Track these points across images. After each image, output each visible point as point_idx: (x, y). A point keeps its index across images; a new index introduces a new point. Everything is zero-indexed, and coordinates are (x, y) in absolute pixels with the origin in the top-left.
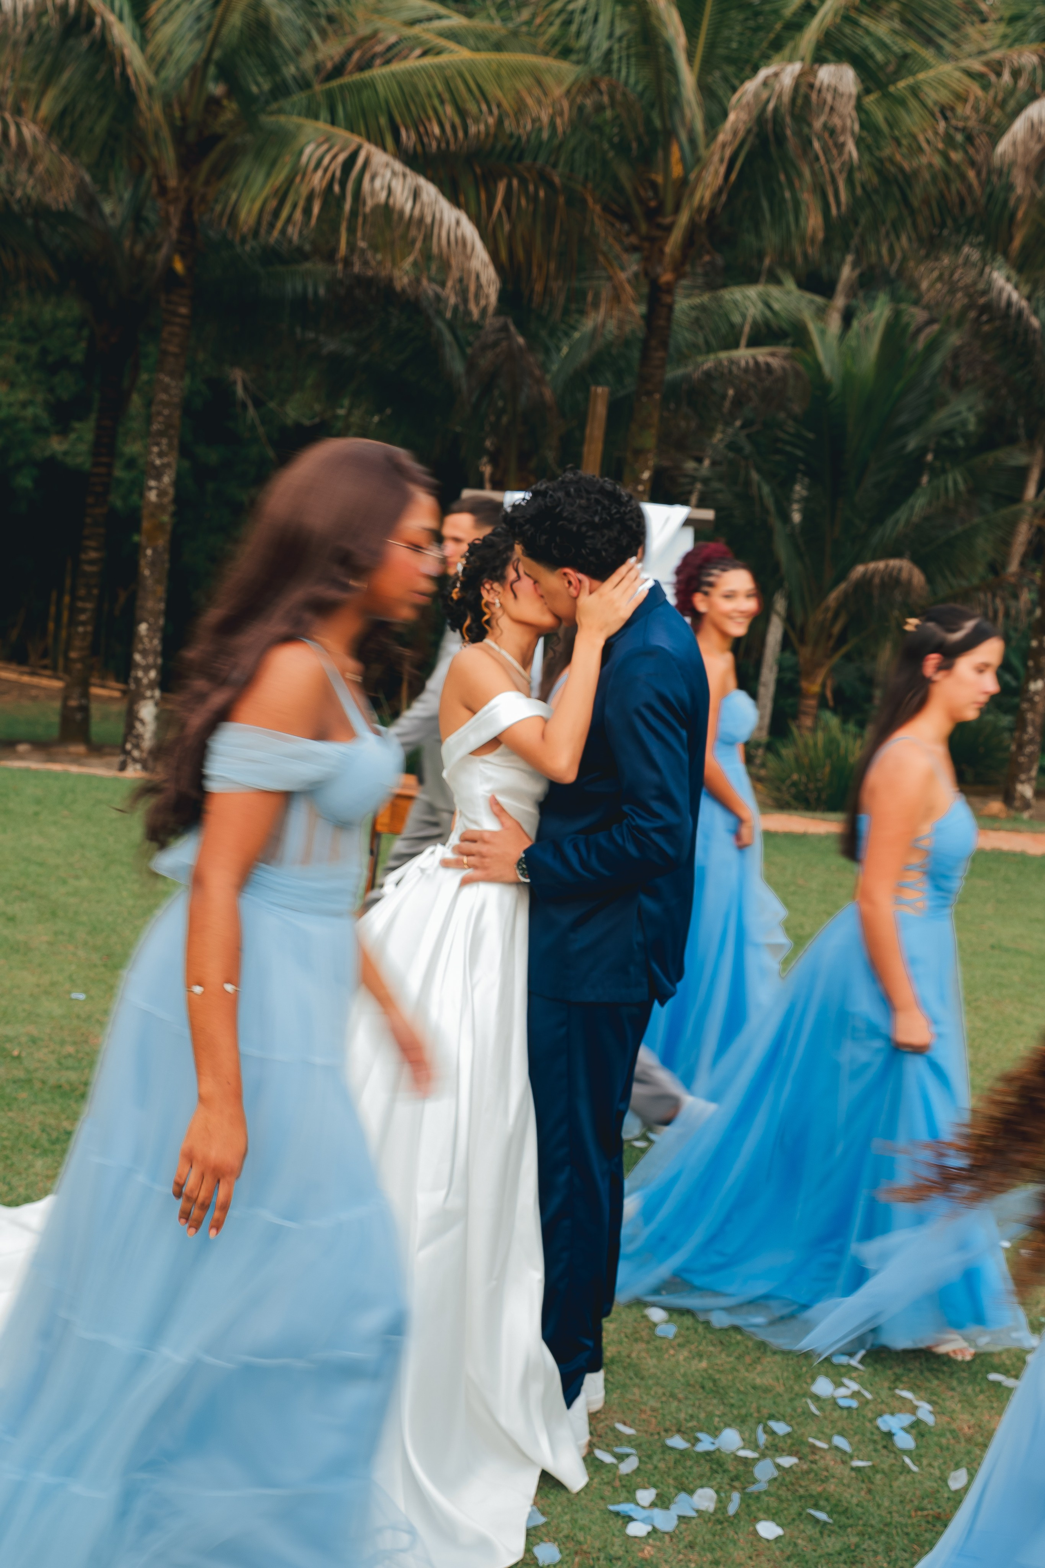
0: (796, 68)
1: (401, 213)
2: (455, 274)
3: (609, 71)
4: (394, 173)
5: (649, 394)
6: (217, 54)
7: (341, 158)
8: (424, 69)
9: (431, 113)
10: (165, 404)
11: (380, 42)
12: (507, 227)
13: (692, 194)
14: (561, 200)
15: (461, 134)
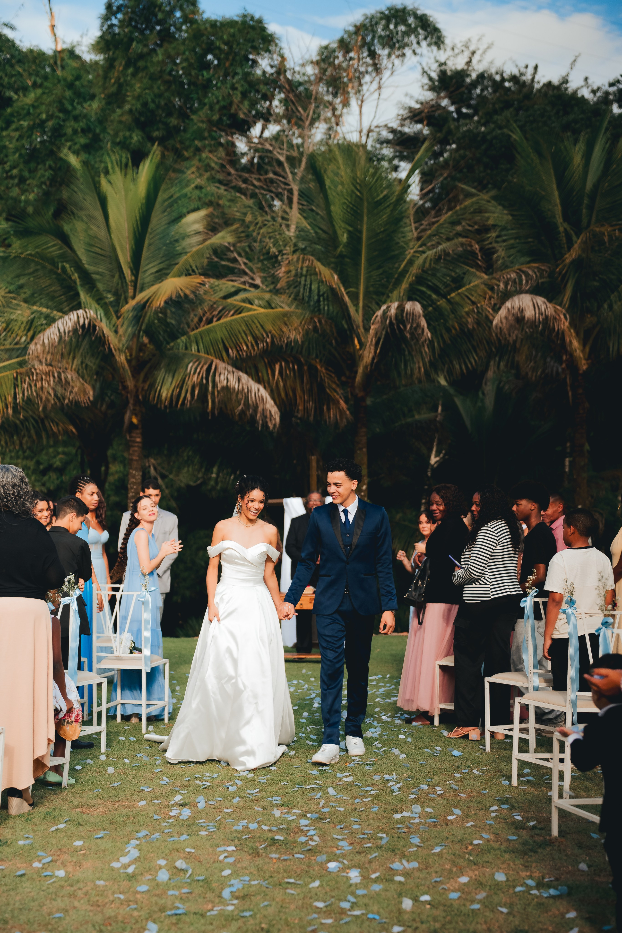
0: (396, 305)
1: (234, 389)
2: (260, 409)
3: (319, 310)
4: (229, 372)
5: (361, 449)
6: (144, 327)
7: (205, 368)
8: (236, 320)
9: (241, 340)
10: (134, 483)
11: (215, 309)
12: (281, 384)
13: (363, 359)
14: (305, 368)
15: (256, 348)
